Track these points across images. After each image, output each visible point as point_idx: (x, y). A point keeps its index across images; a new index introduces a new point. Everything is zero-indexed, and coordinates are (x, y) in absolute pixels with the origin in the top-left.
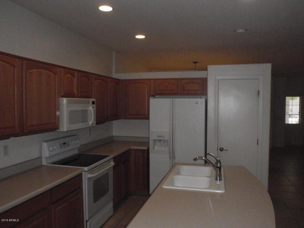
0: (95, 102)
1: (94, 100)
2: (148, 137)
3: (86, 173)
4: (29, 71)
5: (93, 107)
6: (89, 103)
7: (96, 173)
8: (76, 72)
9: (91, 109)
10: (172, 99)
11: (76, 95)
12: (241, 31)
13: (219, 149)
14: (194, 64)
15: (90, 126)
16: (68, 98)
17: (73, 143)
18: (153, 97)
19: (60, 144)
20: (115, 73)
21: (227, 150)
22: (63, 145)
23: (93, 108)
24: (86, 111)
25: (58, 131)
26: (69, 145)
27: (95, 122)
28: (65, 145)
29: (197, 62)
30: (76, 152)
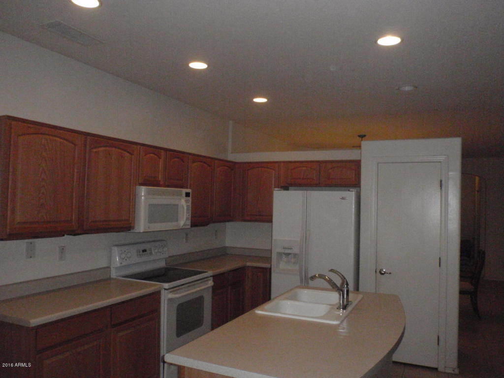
0: (191, 194)
1: (189, 191)
2: (269, 250)
3: (166, 291)
4: (95, 150)
5: (187, 201)
6: (181, 195)
7: (180, 293)
8: (162, 151)
9: (183, 204)
10: (306, 192)
11: (161, 183)
12: (407, 88)
13: (378, 271)
14: (360, 139)
15: (181, 228)
16: (147, 187)
17: (156, 251)
18: (279, 189)
19: (138, 251)
20: (232, 153)
21: (390, 273)
22: (141, 253)
23: (186, 203)
24: (177, 205)
25: (132, 231)
26: (151, 254)
27: (189, 222)
28: (145, 253)
29: (365, 136)
30: (162, 264)
